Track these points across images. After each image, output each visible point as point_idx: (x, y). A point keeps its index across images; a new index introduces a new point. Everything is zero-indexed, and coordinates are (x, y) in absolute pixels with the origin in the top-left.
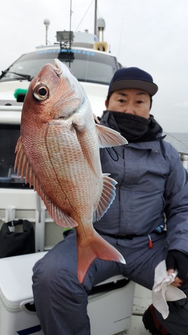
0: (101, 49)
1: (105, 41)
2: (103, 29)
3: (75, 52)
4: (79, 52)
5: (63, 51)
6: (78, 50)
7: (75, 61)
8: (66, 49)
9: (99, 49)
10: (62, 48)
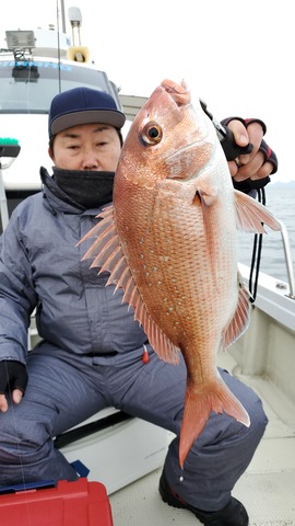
0: (80, 58)
1: (83, 45)
2: (79, 23)
3: (39, 65)
4: (46, 66)
5: (19, 63)
6: (44, 63)
7: (39, 80)
8: (24, 60)
9: (76, 60)
10: (17, 60)
